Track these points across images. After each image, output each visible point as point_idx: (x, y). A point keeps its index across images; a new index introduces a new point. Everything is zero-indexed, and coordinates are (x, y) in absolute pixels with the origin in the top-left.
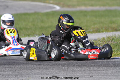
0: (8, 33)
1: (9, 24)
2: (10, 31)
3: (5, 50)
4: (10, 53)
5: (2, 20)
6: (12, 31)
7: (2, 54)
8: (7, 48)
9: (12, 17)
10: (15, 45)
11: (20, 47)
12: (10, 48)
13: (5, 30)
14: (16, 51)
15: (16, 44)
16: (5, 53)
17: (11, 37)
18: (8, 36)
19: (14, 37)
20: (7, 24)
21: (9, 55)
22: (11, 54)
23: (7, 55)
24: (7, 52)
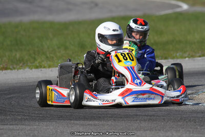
0: (120, 61)
1: (115, 42)
2: (124, 56)
3: (119, 95)
4: (130, 101)
5: (99, 34)
6: (127, 56)
7: (114, 103)
8: (121, 90)
9: (120, 28)
10: (137, 84)
11: (148, 89)
12: (128, 90)
13: (113, 54)
14: (141, 96)
15: (140, 83)
16: (119, 100)
17: (126, 68)
18: (120, 67)
19: (133, 68)
20: (110, 42)
21: (127, 104)
22: (131, 103)
23: (124, 104)
24: (124, 98)
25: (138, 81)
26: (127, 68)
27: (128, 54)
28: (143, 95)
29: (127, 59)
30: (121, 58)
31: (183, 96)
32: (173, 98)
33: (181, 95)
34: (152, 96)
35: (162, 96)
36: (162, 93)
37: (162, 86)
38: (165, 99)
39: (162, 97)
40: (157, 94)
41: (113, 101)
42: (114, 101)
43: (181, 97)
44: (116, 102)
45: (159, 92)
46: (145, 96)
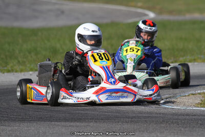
0: (96, 61)
2: (100, 56)
3: (94, 93)
4: (103, 98)
5: (78, 34)
6: (103, 56)
7: (88, 101)
8: (96, 89)
10: (111, 83)
11: (122, 88)
12: (103, 88)
13: (90, 54)
14: (114, 95)
16: (94, 98)
17: (101, 67)
18: (96, 66)
19: (108, 67)
20: (89, 42)
21: (101, 102)
22: (104, 101)
23: (98, 102)
24: (98, 96)
25: (113, 80)
26: (103, 68)
27: (104, 54)
28: (117, 93)
29: (102, 59)
30: (97, 57)
31: (156, 95)
32: (145, 96)
33: (154, 94)
34: (125, 94)
35: (135, 94)
36: (135, 92)
37: (135, 86)
38: (138, 97)
39: (135, 96)
40: (130, 93)
41: (87, 98)
42: (89, 98)
43: (153, 96)
44: (91, 100)
45: (132, 90)
46: (118, 94)
